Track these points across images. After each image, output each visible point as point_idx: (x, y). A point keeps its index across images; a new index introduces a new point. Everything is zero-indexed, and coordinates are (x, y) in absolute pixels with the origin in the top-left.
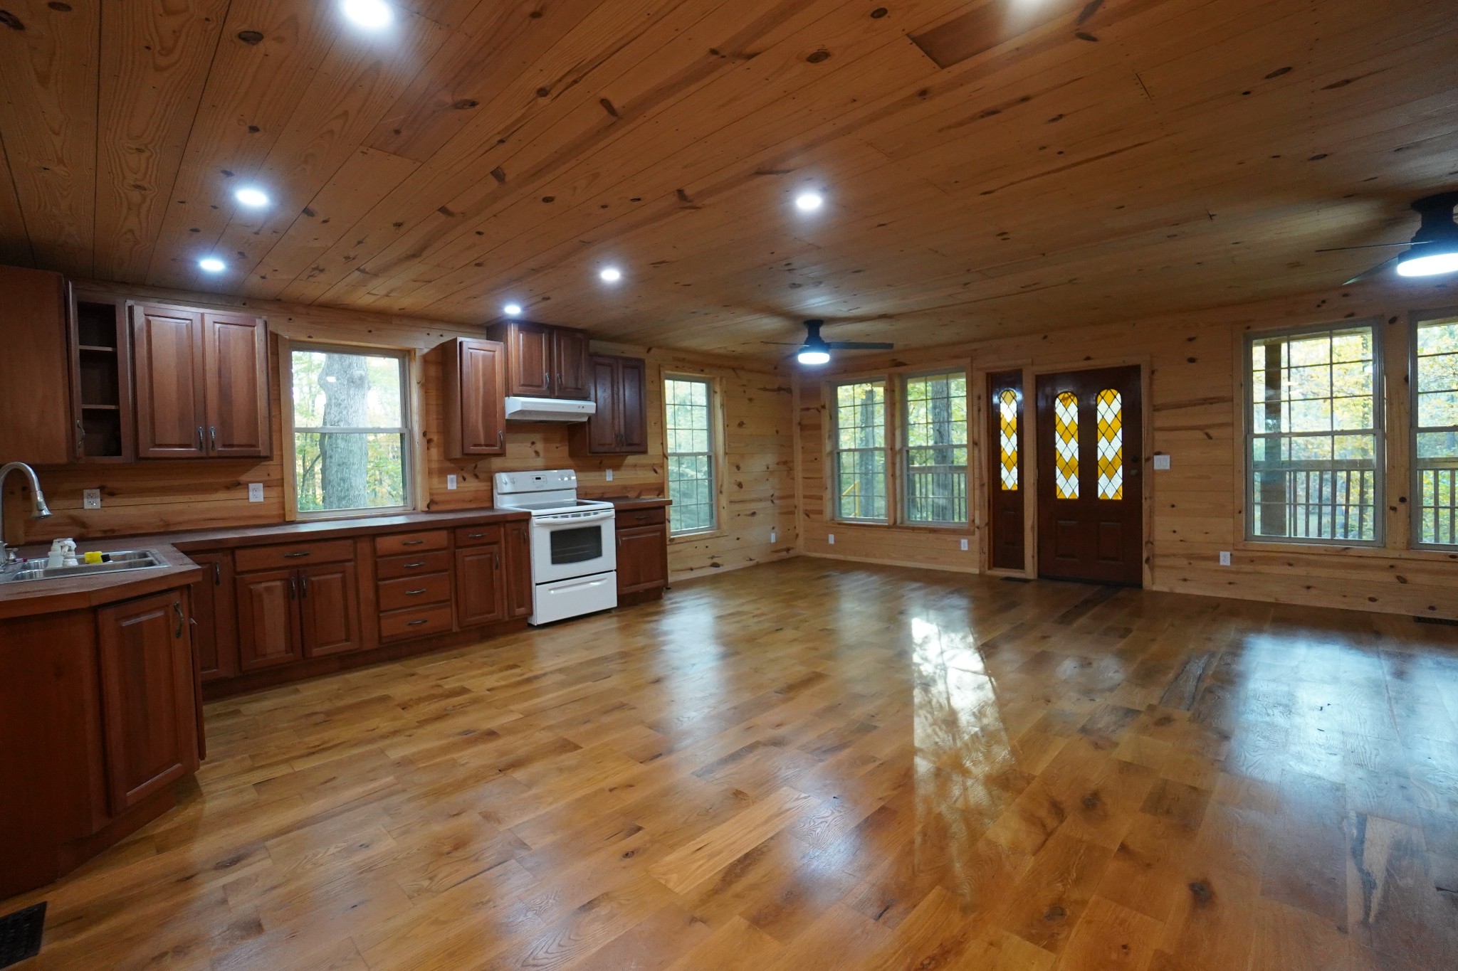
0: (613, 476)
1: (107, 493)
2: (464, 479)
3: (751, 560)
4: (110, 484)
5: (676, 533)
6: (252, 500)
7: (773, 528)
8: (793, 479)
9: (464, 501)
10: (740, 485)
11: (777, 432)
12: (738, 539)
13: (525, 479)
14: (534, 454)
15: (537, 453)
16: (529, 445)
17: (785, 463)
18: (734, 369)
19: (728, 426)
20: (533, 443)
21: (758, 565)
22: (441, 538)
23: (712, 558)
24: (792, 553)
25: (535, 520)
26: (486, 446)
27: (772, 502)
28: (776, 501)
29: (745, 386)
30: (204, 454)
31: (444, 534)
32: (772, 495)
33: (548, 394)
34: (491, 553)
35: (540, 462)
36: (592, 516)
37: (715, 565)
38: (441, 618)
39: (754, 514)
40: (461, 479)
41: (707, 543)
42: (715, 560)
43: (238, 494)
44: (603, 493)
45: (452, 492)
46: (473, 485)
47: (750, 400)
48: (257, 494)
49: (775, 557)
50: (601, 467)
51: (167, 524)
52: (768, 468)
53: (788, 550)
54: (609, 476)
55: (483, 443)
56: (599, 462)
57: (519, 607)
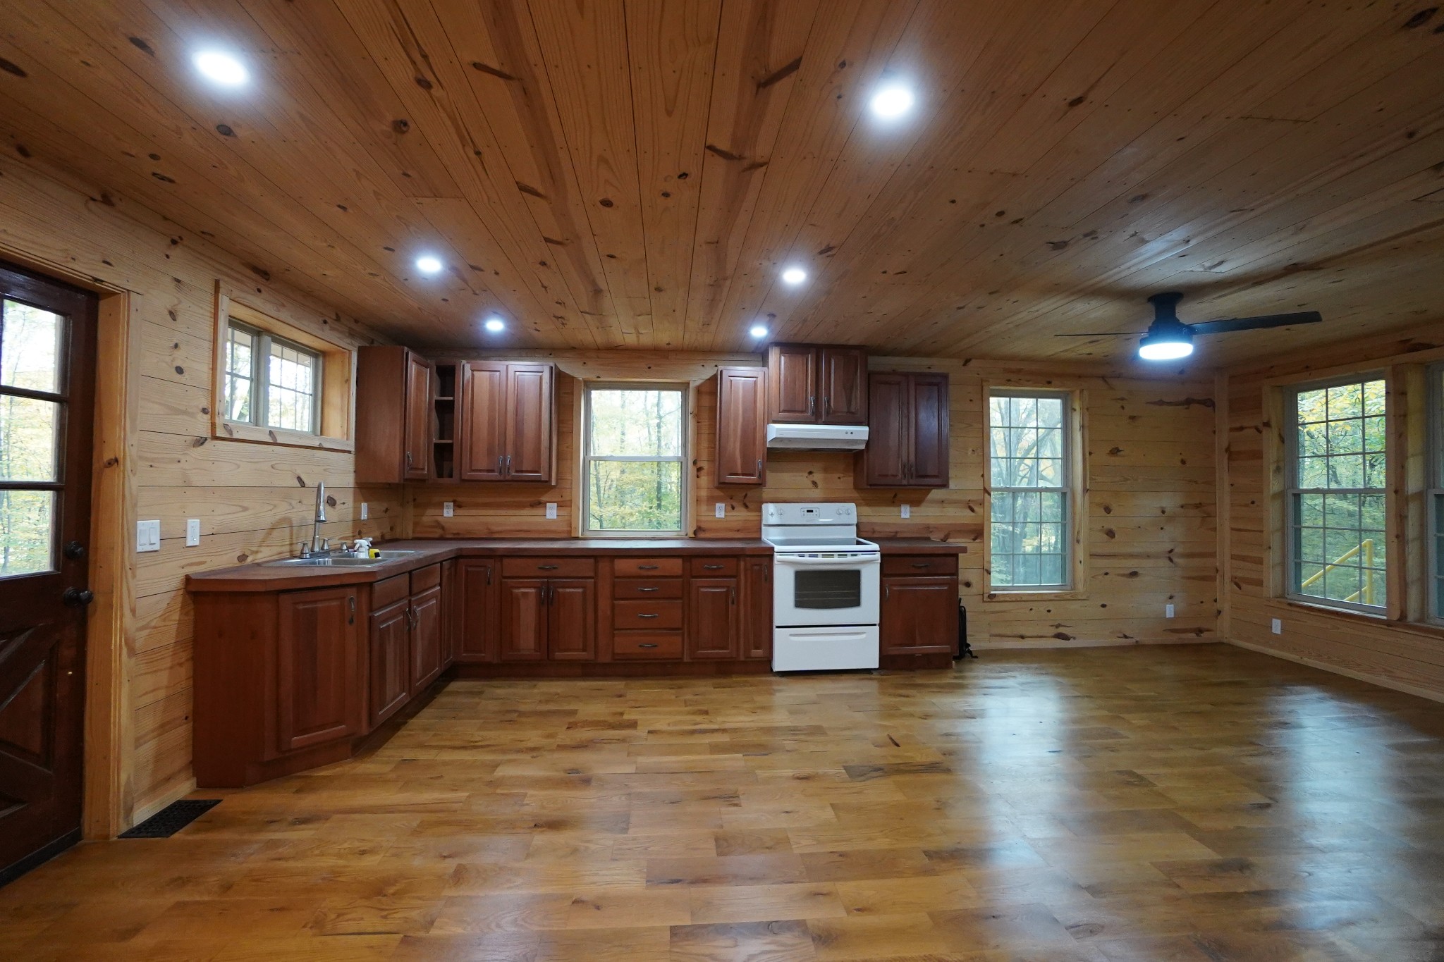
0: (911, 512)
1: (458, 506)
2: (733, 508)
3: (1126, 637)
4: (459, 499)
5: (996, 588)
6: (548, 517)
7: (1171, 598)
8: (1215, 529)
9: (730, 530)
10: (1111, 534)
11: (1183, 462)
12: (1104, 606)
13: (794, 512)
14: (811, 485)
15: (815, 483)
16: (807, 474)
17: (1198, 506)
18: (1103, 378)
19: (1090, 454)
20: (810, 473)
21: (1138, 647)
22: (676, 566)
23: (1058, 626)
24: (1206, 637)
25: (777, 557)
26: (743, 475)
27: (1171, 560)
28: (1175, 560)
29: (1122, 399)
30: (502, 478)
31: (679, 561)
32: (1171, 551)
33: (813, 419)
34: (728, 587)
35: (817, 493)
36: (849, 558)
37: (1060, 636)
38: (670, 645)
39: (1134, 574)
40: (730, 508)
41: (1051, 606)
42: (1061, 630)
43: (538, 511)
44: (897, 532)
45: (720, 520)
46: (741, 515)
47: (1133, 418)
48: (552, 512)
49: (1173, 639)
50: (895, 502)
51: (493, 533)
52: (1163, 512)
53: (1199, 631)
54: (906, 512)
55: (740, 472)
56: (893, 495)
57: (757, 648)
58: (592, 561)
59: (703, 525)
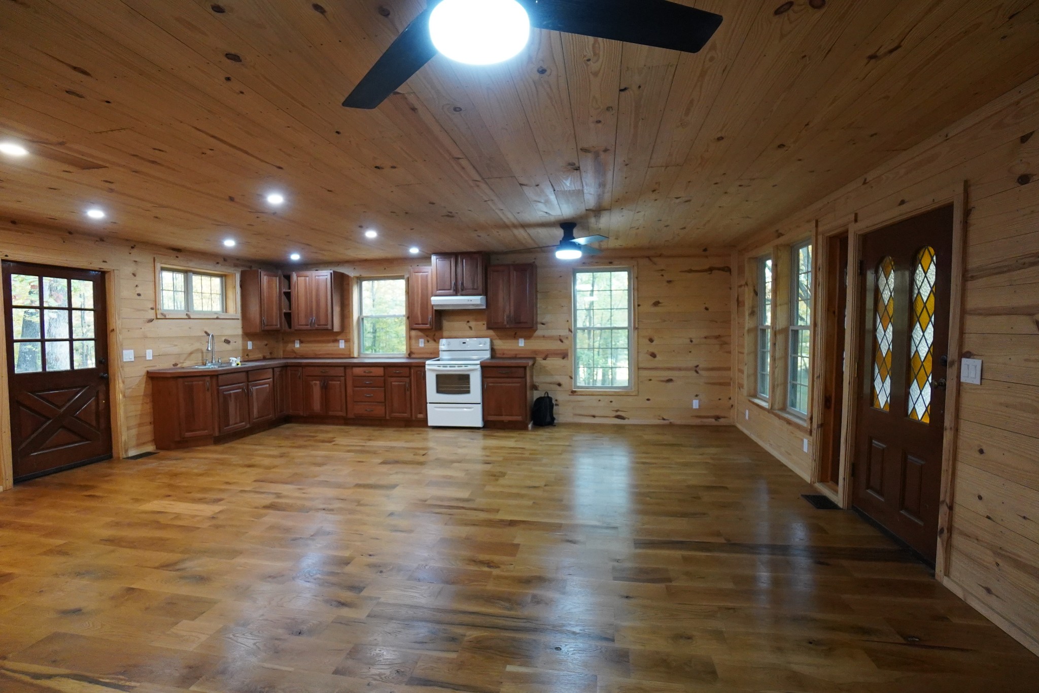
0: (525, 343)
1: (301, 342)
2: (428, 341)
3: (664, 419)
4: (302, 339)
5: (579, 387)
6: (341, 347)
7: (697, 396)
8: (730, 352)
9: (428, 353)
10: (653, 355)
11: (707, 309)
12: (648, 400)
13: (456, 343)
14: (468, 328)
15: (470, 328)
16: (466, 323)
17: (718, 337)
18: (648, 257)
19: (639, 305)
20: (468, 322)
21: (671, 425)
22: (380, 372)
23: (617, 411)
24: (722, 421)
26: (422, 324)
27: (697, 372)
28: (699, 372)
29: (662, 270)
30: (311, 328)
31: (382, 369)
32: (697, 366)
33: (454, 293)
35: (472, 333)
36: (464, 368)
37: (618, 417)
39: (670, 380)
40: (426, 342)
41: (611, 398)
42: (619, 413)
43: (336, 344)
44: (516, 354)
45: (421, 348)
46: (432, 344)
47: (669, 282)
48: (342, 345)
49: (698, 421)
50: (516, 337)
51: (316, 355)
52: (691, 341)
53: (717, 418)
54: (521, 343)
55: (420, 323)
56: (514, 333)
58: (342, 368)
59: (413, 351)
